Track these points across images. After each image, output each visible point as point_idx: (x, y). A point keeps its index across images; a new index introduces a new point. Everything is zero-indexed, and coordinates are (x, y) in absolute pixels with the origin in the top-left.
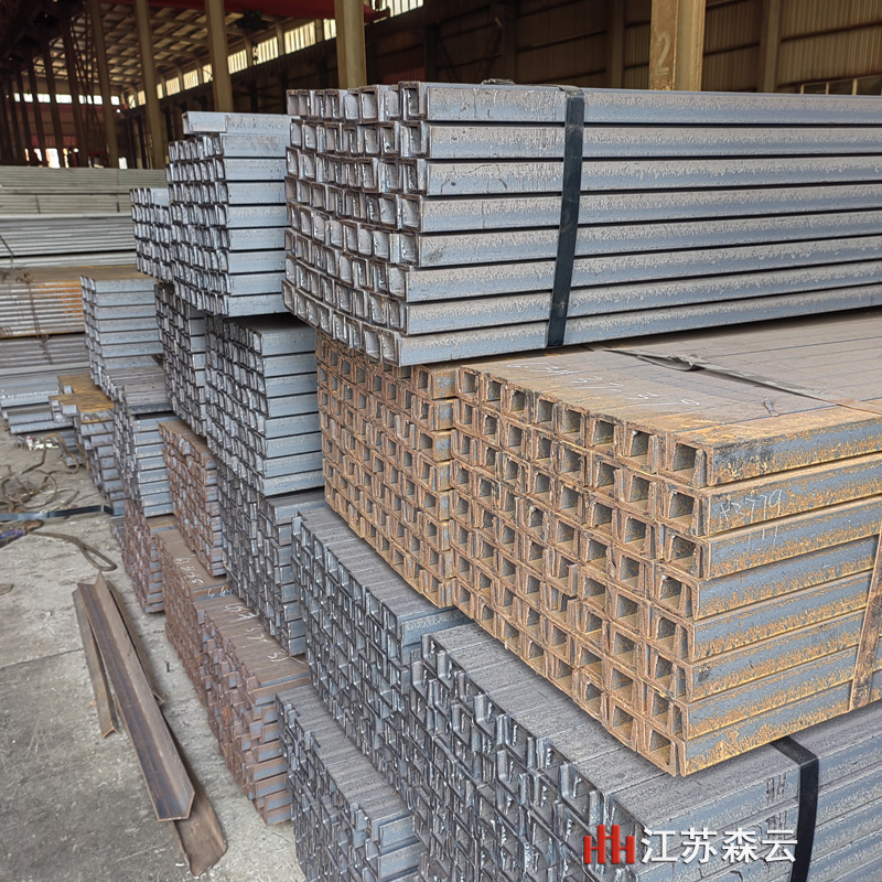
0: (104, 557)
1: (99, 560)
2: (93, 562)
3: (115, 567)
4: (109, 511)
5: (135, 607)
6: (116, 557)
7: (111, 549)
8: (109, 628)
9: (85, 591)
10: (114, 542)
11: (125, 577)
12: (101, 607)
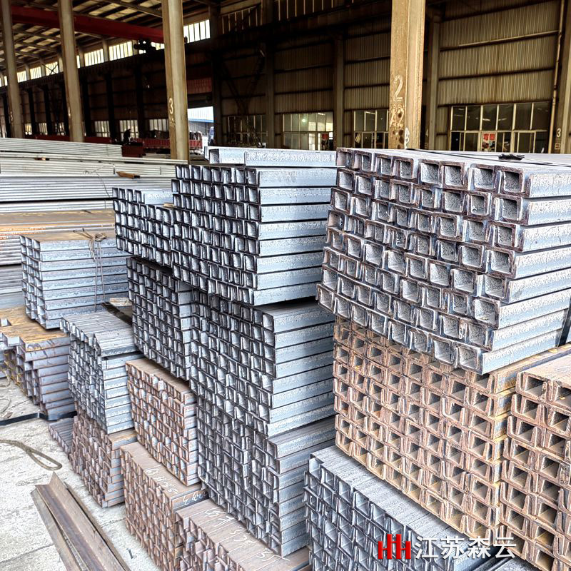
0: (49, 458)
1: (44, 461)
2: (41, 464)
3: (60, 466)
4: (44, 417)
5: (88, 502)
6: (60, 457)
7: (52, 450)
8: (73, 524)
9: (43, 492)
10: (53, 443)
11: (72, 474)
12: (61, 505)
